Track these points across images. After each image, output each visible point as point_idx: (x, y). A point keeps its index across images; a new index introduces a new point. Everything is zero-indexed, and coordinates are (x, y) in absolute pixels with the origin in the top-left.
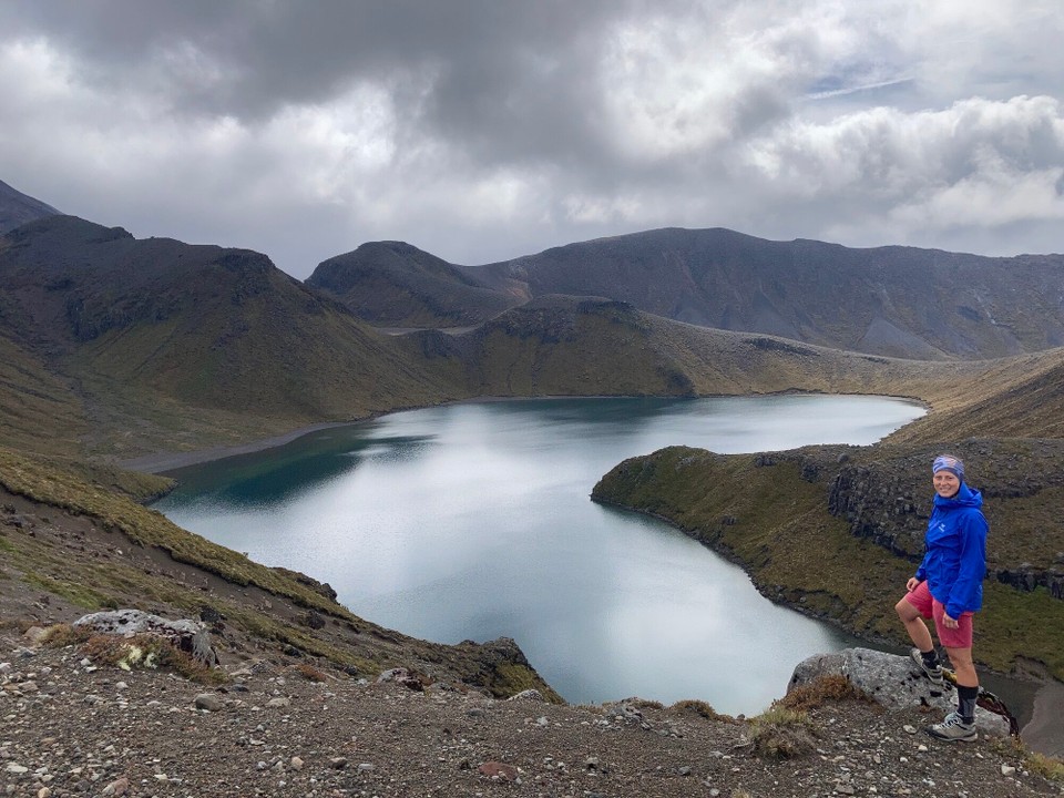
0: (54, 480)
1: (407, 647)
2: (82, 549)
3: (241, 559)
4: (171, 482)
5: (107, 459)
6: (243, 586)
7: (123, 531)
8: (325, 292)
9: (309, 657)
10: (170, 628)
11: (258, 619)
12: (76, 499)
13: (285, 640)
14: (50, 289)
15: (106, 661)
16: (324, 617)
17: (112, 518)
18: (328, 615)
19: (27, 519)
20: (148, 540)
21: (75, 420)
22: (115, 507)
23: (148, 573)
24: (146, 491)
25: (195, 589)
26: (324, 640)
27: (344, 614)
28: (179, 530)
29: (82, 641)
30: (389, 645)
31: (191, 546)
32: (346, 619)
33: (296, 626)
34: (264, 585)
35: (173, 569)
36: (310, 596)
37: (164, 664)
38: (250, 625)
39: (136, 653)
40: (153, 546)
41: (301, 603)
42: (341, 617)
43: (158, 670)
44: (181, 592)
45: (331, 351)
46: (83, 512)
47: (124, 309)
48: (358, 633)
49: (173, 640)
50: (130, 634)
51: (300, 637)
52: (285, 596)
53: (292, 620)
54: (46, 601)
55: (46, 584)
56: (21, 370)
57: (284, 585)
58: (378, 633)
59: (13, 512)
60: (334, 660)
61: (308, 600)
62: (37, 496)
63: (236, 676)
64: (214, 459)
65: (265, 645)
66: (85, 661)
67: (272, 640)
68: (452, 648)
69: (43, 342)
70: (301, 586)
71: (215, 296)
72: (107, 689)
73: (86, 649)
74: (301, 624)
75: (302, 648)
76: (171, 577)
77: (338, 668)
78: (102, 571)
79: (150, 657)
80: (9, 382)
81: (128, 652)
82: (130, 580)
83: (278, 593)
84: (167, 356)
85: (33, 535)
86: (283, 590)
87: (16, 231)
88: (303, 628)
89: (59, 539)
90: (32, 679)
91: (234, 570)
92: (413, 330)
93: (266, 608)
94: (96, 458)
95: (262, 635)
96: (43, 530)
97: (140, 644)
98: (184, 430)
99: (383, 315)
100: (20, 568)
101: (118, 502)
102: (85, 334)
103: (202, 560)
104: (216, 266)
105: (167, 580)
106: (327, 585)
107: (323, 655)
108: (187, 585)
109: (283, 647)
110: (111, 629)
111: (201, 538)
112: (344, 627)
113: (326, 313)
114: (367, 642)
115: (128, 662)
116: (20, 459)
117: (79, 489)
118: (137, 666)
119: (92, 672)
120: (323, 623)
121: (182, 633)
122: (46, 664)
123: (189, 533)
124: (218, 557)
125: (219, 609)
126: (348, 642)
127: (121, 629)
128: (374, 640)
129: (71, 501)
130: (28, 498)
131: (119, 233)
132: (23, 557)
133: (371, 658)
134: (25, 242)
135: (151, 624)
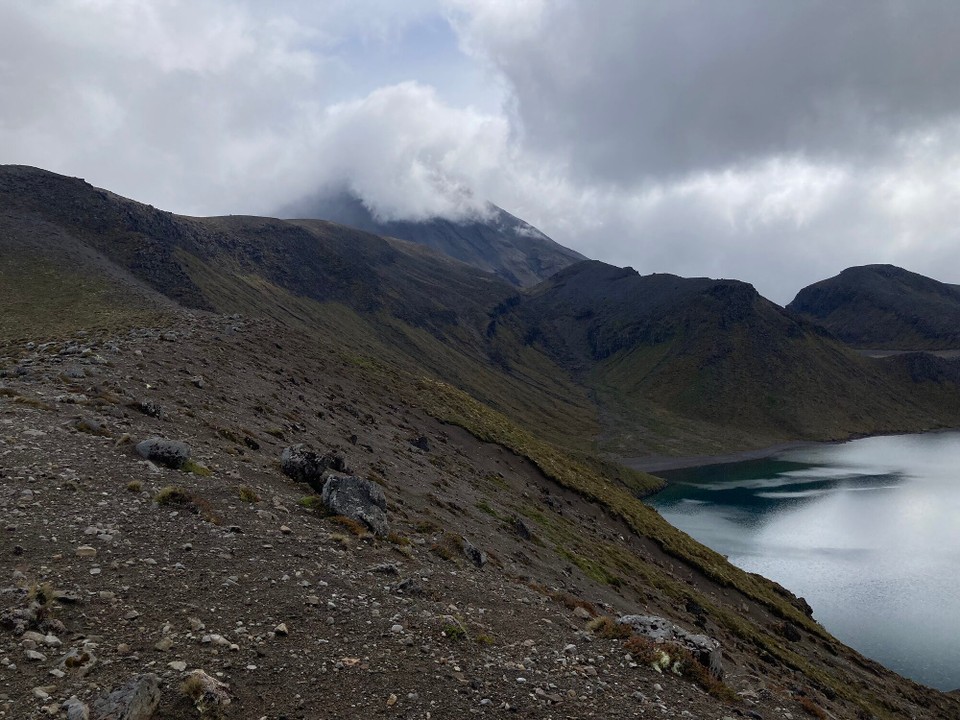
0: (576, 471)
1: (889, 682)
2: (595, 531)
3: (722, 561)
4: (661, 481)
5: (612, 457)
6: (723, 586)
7: (624, 521)
8: (807, 317)
9: (785, 667)
10: (690, 641)
11: (737, 620)
12: (590, 488)
13: (761, 645)
14: (578, 318)
15: (645, 661)
16: (799, 630)
17: (616, 508)
18: (803, 629)
19: (557, 501)
20: (644, 530)
21: (590, 422)
22: (620, 499)
23: (644, 560)
24: (642, 488)
25: (680, 581)
26: (800, 654)
27: (820, 631)
28: (669, 526)
29: (625, 637)
30: (870, 676)
31: (679, 542)
32: (824, 638)
33: (772, 633)
34: (742, 588)
35: (663, 560)
36: (786, 608)
37: (688, 674)
38: (729, 624)
39: (666, 659)
40: (647, 537)
41: (776, 612)
42: (817, 634)
43: (683, 678)
44: (669, 582)
45: (810, 373)
46: (595, 500)
47: (629, 334)
48: (835, 655)
49: (694, 652)
50: (660, 640)
51: (776, 646)
52: (762, 603)
53: (768, 627)
54: (569, 570)
55: (570, 557)
56: (555, 382)
57: (760, 592)
58: (855, 658)
59: (548, 493)
60: (810, 677)
61: (784, 611)
62: (564, 483)
63: (745, 697)
64: (699, 465)
65: (743, 646)
66: (628, 657)
67: (750, 643)
68: (942, 695)
69: (570, 359)
70: (777, 596)
71: (705, 321)
72: (647, 687)
73: (628, 646)
74: (776, 633)
75: (778, 657)
76: (661, 566)
77: (815, 687)
78: (608, 552)
79: (676, 664)
80: (547, 390)
81: (660, 657)
82: (630, 564)
83: (755, 598)
84: (661, 373)
85: (560, 513)
86: (760, 596)
87: (556, 275)
88: (778, 638)
89: (578, 520)
90: (592, 664)
91: (715, 569)
92: (899, 353)
93: (743, 611)
94: (604, 455)
95: (740, 636)
96: (567, 510)
97: (669, 651)
98: (675, 438)
99: (865, 338)
100: (552, 540)
101: (621, 495)
102: (600, 355)
103: (688, 556)
104: (705, 296)
105: (658, 569)
106: (802, 600)
107: (800, 670)
108: (675, 576)
109: (760, 652)
110: (645, 631)
111: (688, 537)
112: (820, 645)
113: (805, 334)
114: (844, 667)
115: (660, 665)
116: (552, 451)
117: (593, 480)
118: (667, 670)
119: (634, 668)
120: (799, 638)
121: (700, 647)
122: (601, 653)
123: (677, 530)
124: (701, 556)
125: (702, 604)
126: (824, 661)
127: (653, 634)
128: (852, 666)
129: (587, 490)
130: (558, 483)
131: (629, 271)
132: (554, 531)
133: (849, 684)
134: (563, 283)
135: (675, 633)
